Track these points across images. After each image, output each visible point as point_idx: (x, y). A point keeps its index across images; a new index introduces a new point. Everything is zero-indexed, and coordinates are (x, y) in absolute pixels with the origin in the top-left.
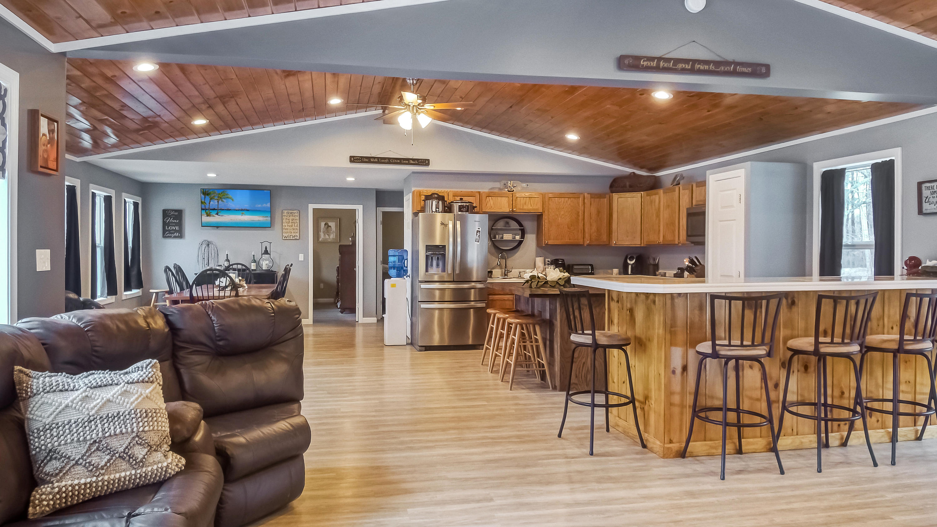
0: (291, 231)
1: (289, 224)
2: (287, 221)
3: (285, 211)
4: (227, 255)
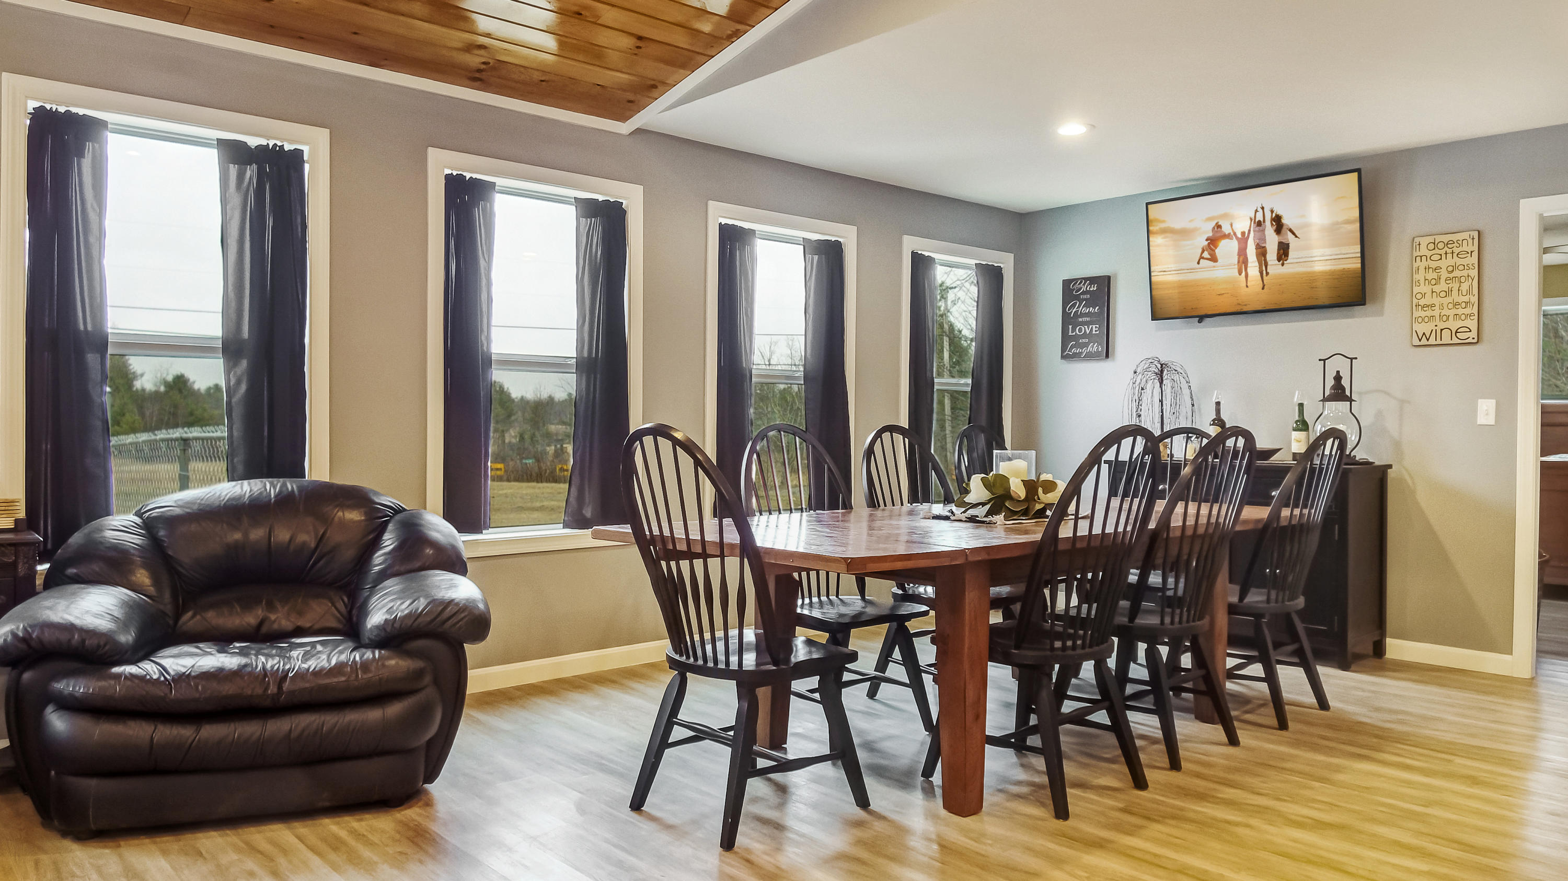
0: (1445, 312)
1: (1436, 288)
2: (1431, 275)
3: (1424, 241)
4: (1218, 404)
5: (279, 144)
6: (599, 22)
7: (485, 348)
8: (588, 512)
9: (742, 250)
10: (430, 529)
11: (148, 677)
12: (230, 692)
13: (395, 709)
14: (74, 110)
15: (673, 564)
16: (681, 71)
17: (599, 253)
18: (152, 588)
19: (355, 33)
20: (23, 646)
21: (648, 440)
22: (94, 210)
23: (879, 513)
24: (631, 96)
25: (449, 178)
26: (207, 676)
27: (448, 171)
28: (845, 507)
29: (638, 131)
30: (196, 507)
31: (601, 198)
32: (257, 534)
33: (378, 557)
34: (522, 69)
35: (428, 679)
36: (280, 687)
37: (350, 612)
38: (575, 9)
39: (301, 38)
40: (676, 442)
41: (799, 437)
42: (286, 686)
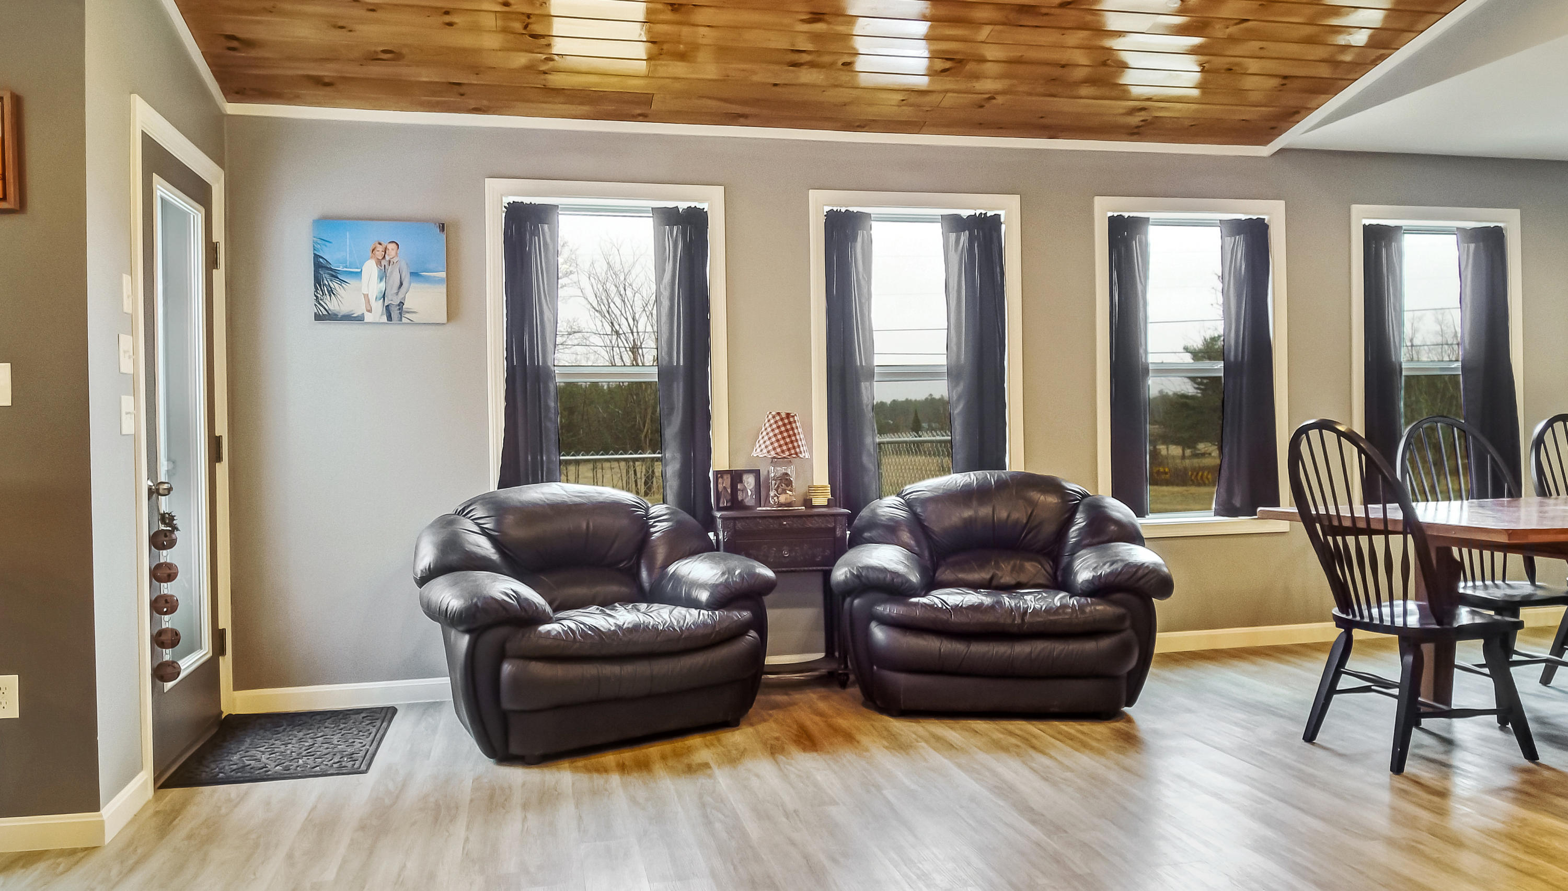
5: (984, 212)
6: (1248, 72)
7: (1143, 360)
8: (1237, 502)
9: (1388, 247)
10: (1113, 510)
11: (936, 606)
12: (990, 620)
13: (1105, 643)
14: (851, 209)
15: (1339, 539)
16: (1323, 96)
17: (1243, 267)
18: (916, 548)
19: (1042, 117)
20: (857, 581)
21: (1314, 434)
22: (864, 278)
23: (1551, 501)
24: (1273, 124)
25: (1111, 219)
26: (973, 608)
27: (1110, 214)
28: (1510, 495)
29: (1282, 151)
30: (941, 491)
31: (1243, 217)
32: (985, 511)
33: (1073, 531)
34: (1175, 120)
35: (1128, 623)
36: (1023, 620)
37: (1055, 573)
38: (1227, 66)
39: (1001, 128)
40: (1340, 434)
41: (1457, 428)
42: (1027, 618)
